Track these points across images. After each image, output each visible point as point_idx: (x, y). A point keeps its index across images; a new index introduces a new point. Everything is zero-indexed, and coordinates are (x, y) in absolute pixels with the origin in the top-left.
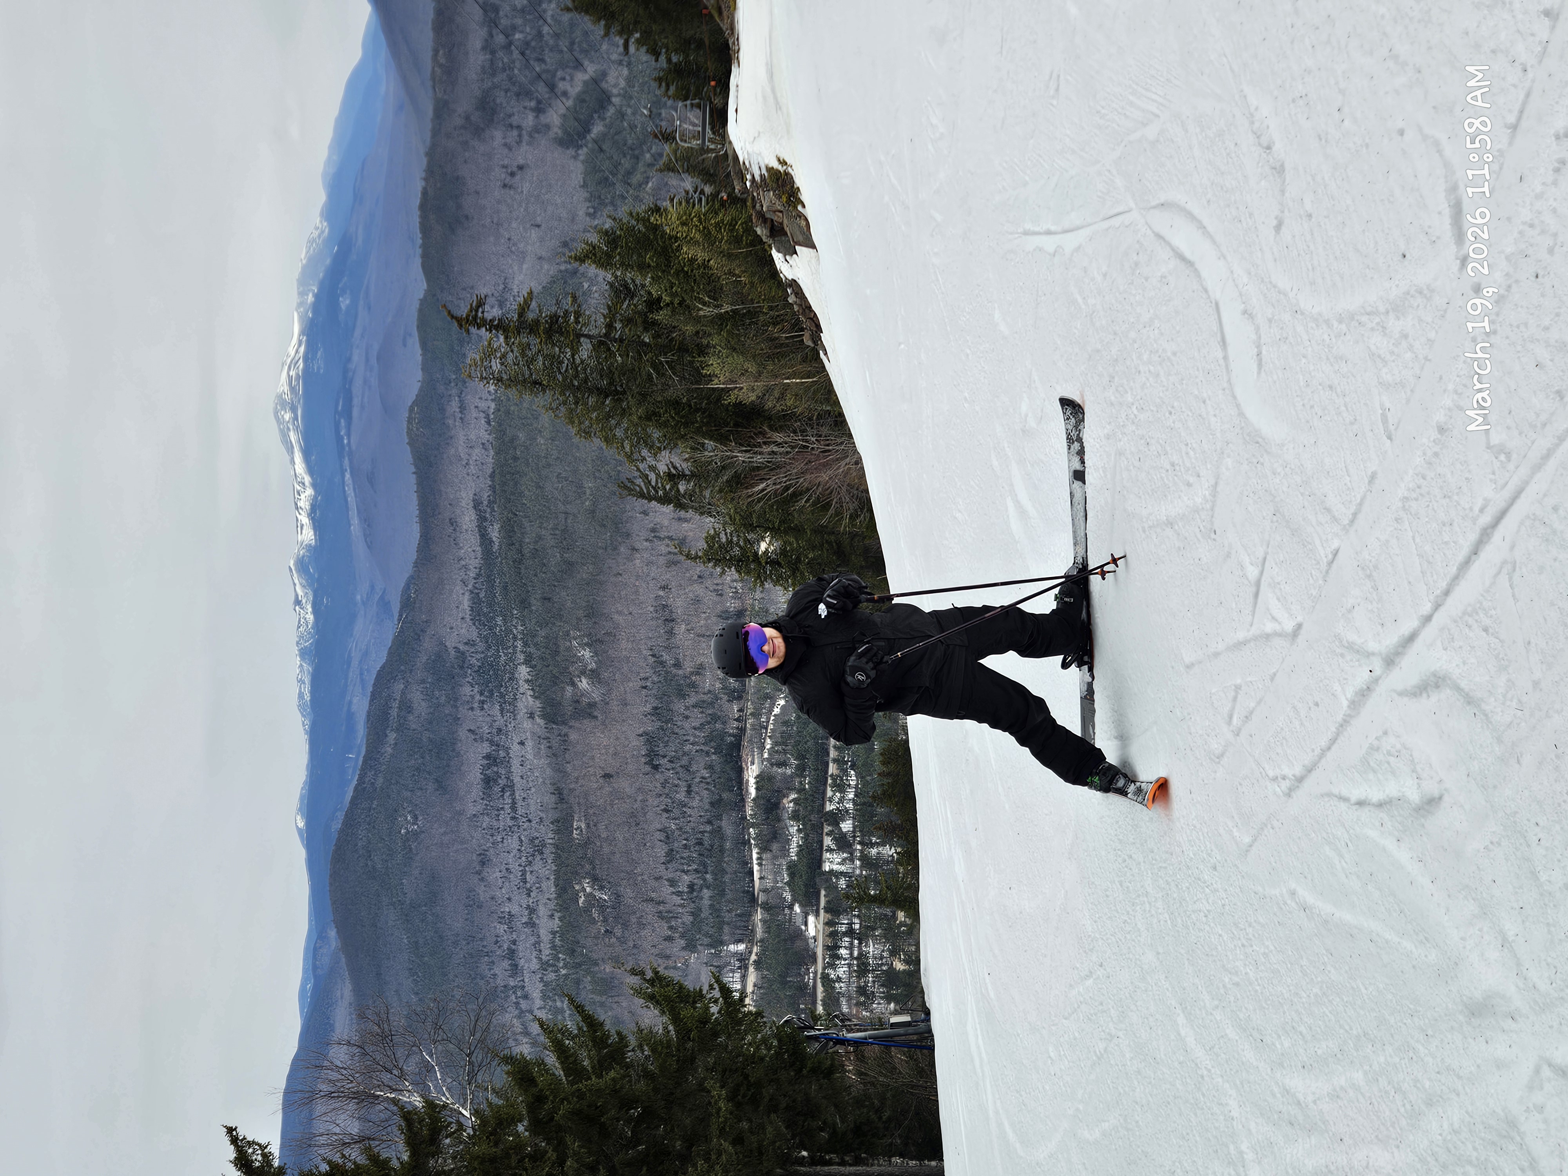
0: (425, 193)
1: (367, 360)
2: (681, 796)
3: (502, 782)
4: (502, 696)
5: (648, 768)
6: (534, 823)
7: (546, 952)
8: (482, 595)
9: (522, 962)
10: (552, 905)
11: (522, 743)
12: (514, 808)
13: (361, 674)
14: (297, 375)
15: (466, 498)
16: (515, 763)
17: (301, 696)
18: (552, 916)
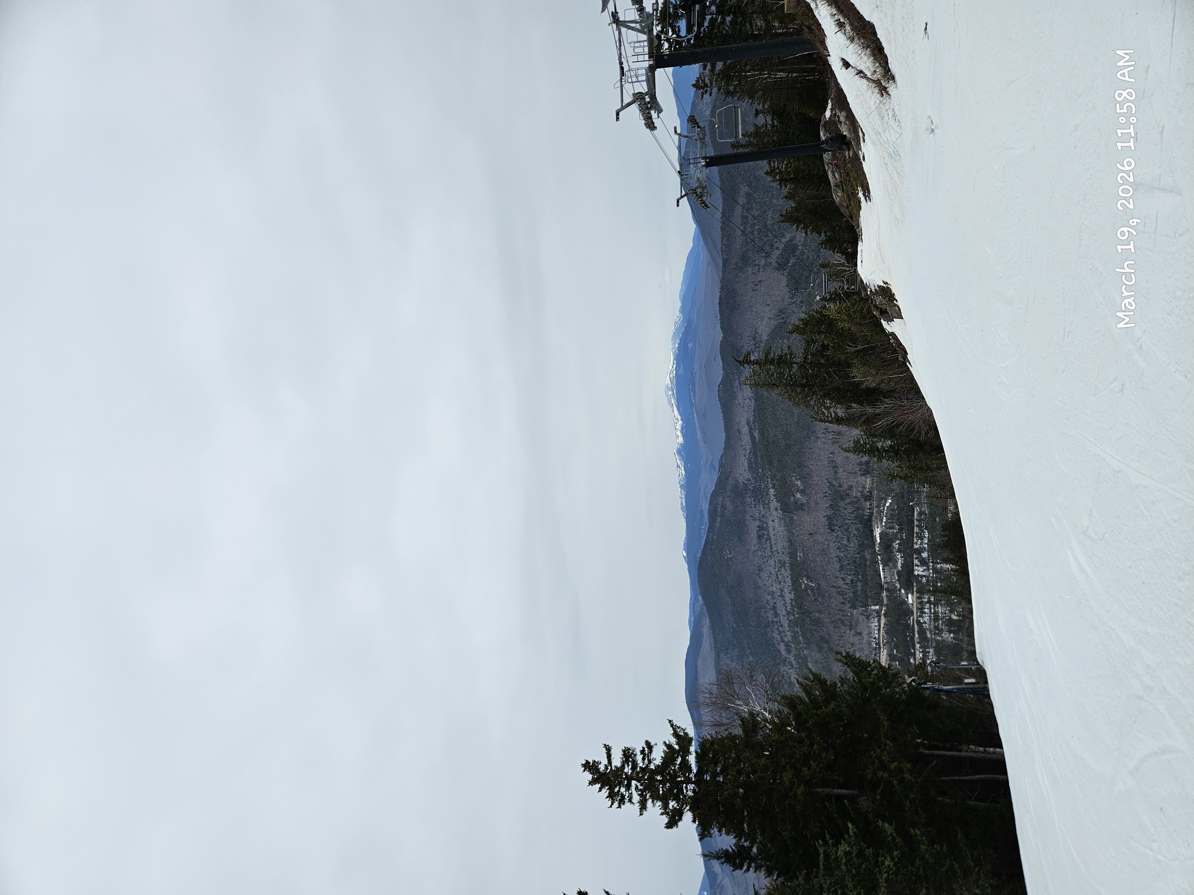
0: (720, 297)
1: (700, 368)
2: (845, 542)
3: (766, 537)
4: (763, 501)
5: (829, 531)
6: (780, 554)
7: (789, 607)
8: (752, 460)
9: (779, 612)
10: (790, 588)
11: (773, 521)
12: (771, 548)
13: (705, 494)
14: (673, 376)
15: (744, 421)
16: (771, 529)
17: (682, 504)
18: (790, 593)
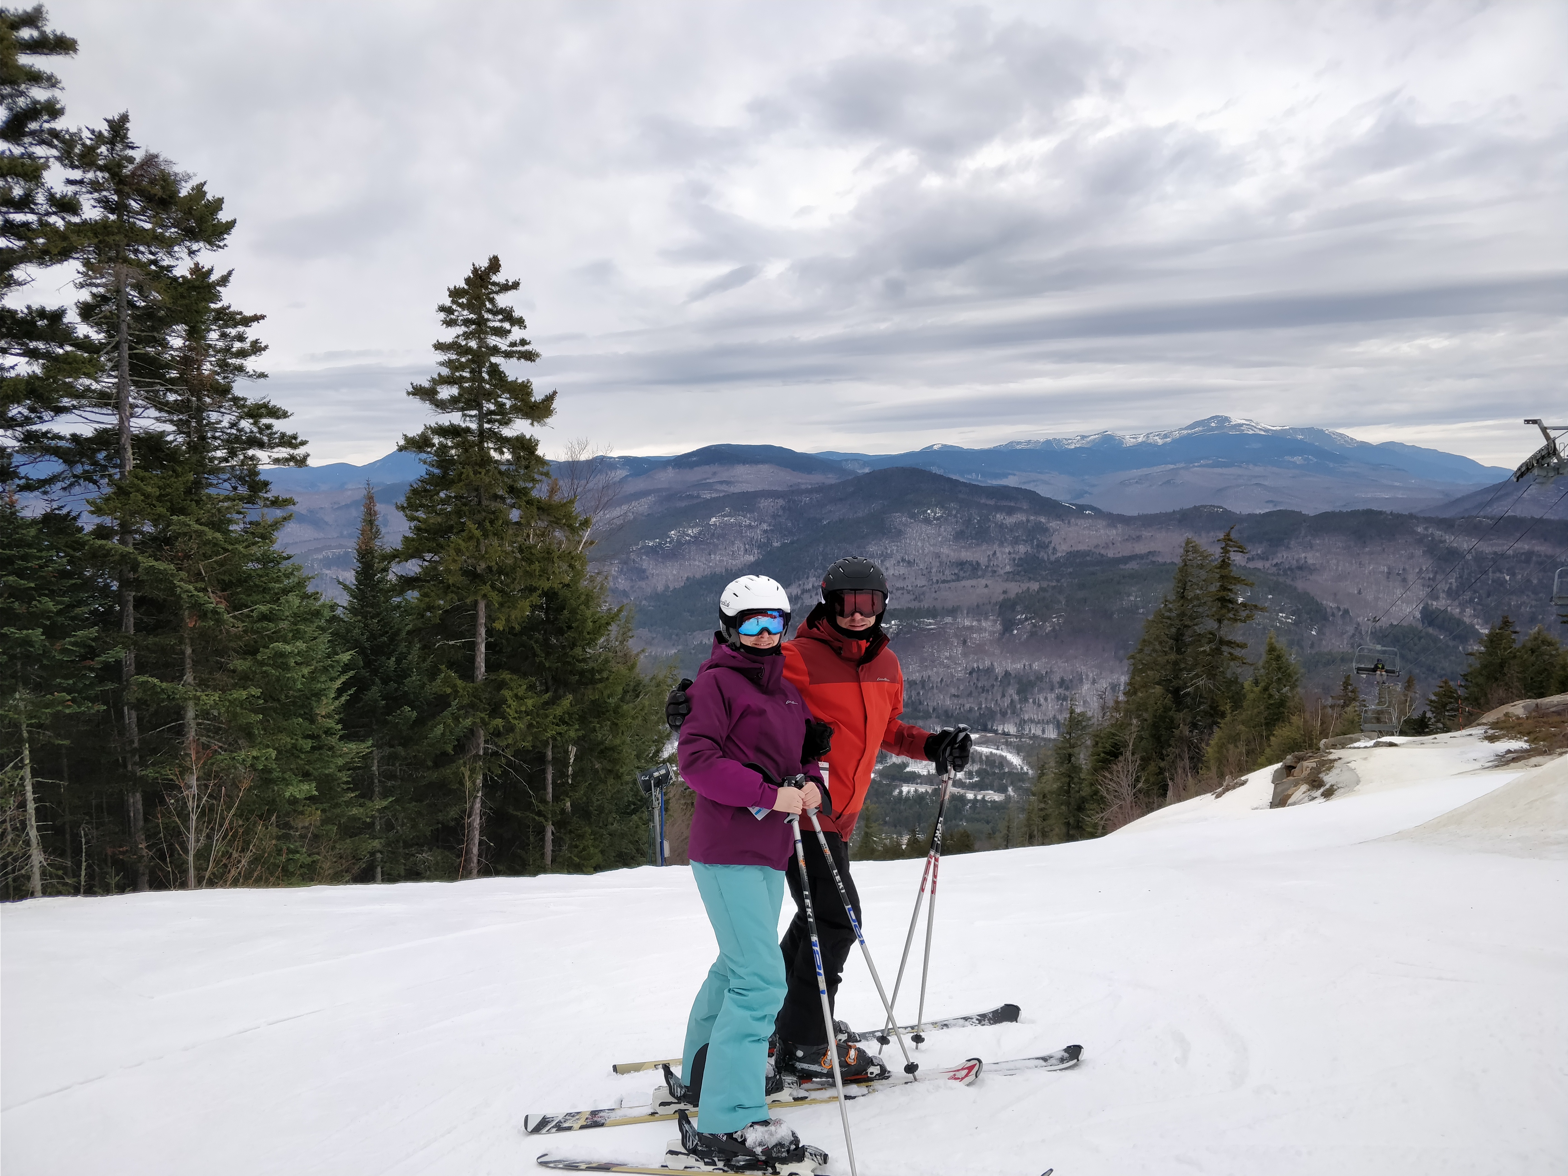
1: (1256, 477)
3: (962, 574)
4: (1018, 573)
8: (1088, 558)
13: (1034, 481)
15: (1155, 546)
16: (973, 582)
17: (1019, 443)
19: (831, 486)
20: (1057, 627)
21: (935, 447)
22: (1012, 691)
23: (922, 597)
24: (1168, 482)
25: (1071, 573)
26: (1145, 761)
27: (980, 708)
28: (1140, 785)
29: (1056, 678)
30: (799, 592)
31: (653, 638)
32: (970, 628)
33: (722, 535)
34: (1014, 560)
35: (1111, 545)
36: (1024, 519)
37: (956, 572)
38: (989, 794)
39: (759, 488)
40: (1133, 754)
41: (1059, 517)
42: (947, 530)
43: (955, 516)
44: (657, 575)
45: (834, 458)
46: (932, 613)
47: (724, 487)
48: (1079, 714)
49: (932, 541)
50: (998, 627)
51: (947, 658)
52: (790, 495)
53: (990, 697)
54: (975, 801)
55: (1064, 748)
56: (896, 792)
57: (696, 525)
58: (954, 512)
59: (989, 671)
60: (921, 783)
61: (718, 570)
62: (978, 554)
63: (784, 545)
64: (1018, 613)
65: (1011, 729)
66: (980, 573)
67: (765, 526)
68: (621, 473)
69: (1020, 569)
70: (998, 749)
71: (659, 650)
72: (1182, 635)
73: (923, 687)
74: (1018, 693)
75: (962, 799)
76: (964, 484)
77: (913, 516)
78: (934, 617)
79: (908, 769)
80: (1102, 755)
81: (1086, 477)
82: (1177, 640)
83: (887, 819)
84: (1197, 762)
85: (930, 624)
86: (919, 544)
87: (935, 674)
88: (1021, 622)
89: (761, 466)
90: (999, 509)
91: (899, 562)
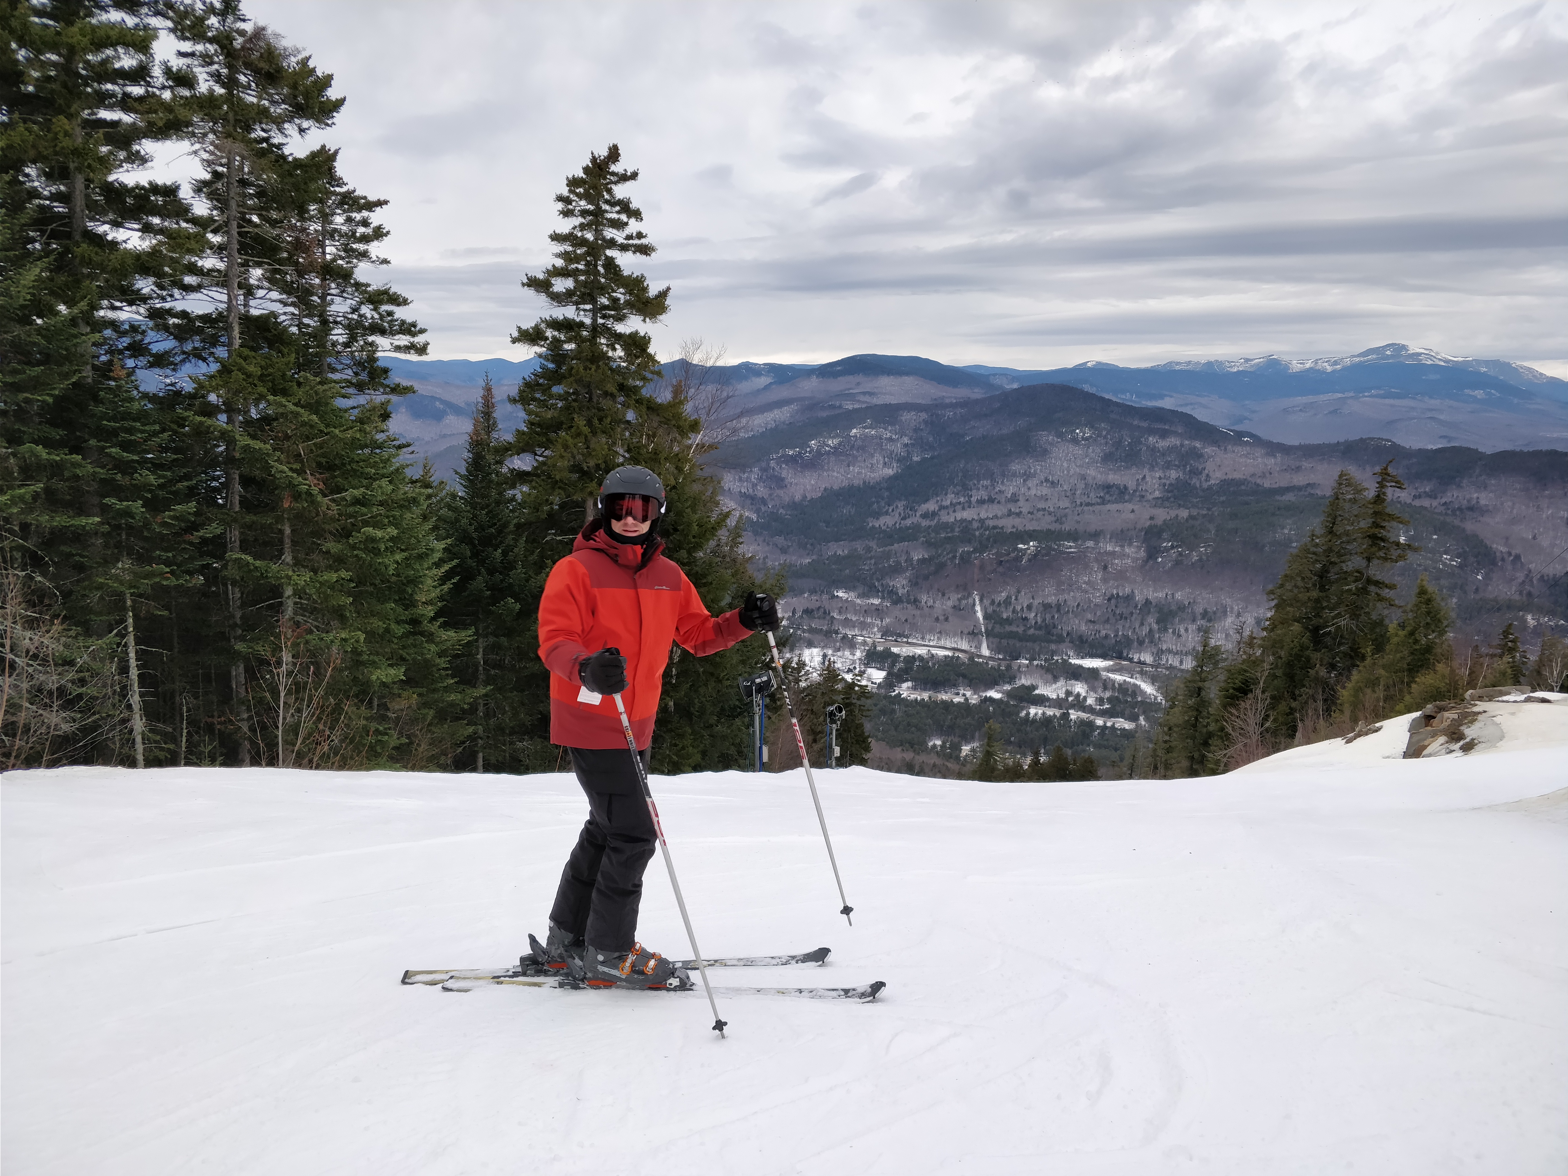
1: (1432, 410)
3: (1107, 497)
4: (1168, 499)
5: (1108, 595)
6: (1076, 518)
7: (991, 523)
8: (1243, 487)
9: (986, 506)
10: (1021, 528)
11: (1133, 511)
12: (1088, 504)
13: (1191, 404)
14: (1421, 360)
15: (1316, 478)
16: (1119, 506)
17: (1178, 363)
18: (1014, 527)
19: (977, 401)
20: (1204, 557)
21: (1089, 365)
22: (1151, 620)
23: (1064, 519)
24: (1335, 412)
25: (1223, 502)
26: (1276, 700)
27: (1116, 636)
28: (1267, 724)
29: (1199, 610)
30: (937, 508)
31: (789, 547)
32: (1113, 554)
33: (863, 446)
34: (1164, 485)
35: (1268, 475)
36: (1178, 443)
37: (1102, 494)
38: (1119, 722)
39: (903, 400)
40: (1263, 692)
41: (1215, 443)
42: (1096, 452)
43: (1105, 437)
44: (796, 484)
45: (982, 372)
46: (1073, 536)
47: (867, 398)
48: (1212, 648)
49: (1079, 463)
50: (1143, 554)
51: (1085, 583)
52: (933, 409)
53: (1127, 625)
54: (1104, 727)
55: (1194, 681)
56: (1023, 714)
57: (837, 436)
58: (1104, 433)
59: (1129, 598)
60: (1049, 707)
61: (856, 482)
62: (1126, 478)
63: (924, 460)
64: (1165, 540)
65: (1148, 658)
66: (1127, 497)
67: (906, 440)
68: (764, 381)
69: (1170, 495)
70: (1132, 678)
71: (794, 558)
72: (1328, 572)
73: (1058, 611)
74: (1158, 623)
75: (1091, 725)
76: (1117, 404)
77: (1060, 435)
78: (1075, 540)
79: (1037, 692)
80: (1231, 691)
81: (1247, 402)
82: (1321, 577)
83: (1012, 739)
84: (1330, 703)
85: (1071, 547)
86: (1065, 464)
87: (1071, 598)
88: (1167, 550)
89: (906, 379)
90: (1151, 432)
91: (1042, 482)
